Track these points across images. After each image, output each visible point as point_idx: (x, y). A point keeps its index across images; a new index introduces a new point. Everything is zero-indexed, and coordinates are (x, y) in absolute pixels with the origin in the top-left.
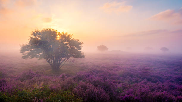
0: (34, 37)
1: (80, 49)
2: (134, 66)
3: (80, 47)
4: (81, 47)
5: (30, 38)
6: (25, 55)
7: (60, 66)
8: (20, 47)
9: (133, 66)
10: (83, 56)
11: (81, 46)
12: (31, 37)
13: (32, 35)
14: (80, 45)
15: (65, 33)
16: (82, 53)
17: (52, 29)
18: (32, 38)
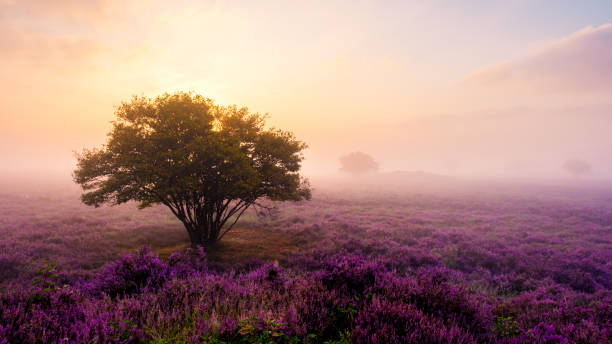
0: (128, 124)
1: (296, 168)
2: (487, 229)
3: (297, 160)
4: (300, 160)
5: (112, 126)
6: (93, 190)
7: (222, 230)
8: (77, 162)
9: (483, 227)
10: (306, 194)
11: (300, 157)
12: (118, 123)
13: (121, 115)
14: (296, 154)
15: (238, 109)
16: (301, 181)
17: (192, 96)
18: (119, 127)
